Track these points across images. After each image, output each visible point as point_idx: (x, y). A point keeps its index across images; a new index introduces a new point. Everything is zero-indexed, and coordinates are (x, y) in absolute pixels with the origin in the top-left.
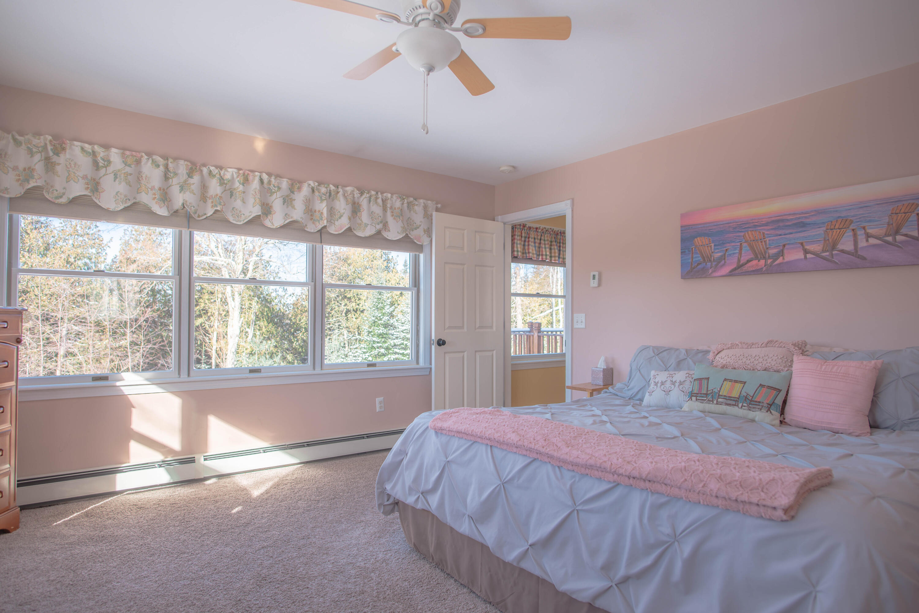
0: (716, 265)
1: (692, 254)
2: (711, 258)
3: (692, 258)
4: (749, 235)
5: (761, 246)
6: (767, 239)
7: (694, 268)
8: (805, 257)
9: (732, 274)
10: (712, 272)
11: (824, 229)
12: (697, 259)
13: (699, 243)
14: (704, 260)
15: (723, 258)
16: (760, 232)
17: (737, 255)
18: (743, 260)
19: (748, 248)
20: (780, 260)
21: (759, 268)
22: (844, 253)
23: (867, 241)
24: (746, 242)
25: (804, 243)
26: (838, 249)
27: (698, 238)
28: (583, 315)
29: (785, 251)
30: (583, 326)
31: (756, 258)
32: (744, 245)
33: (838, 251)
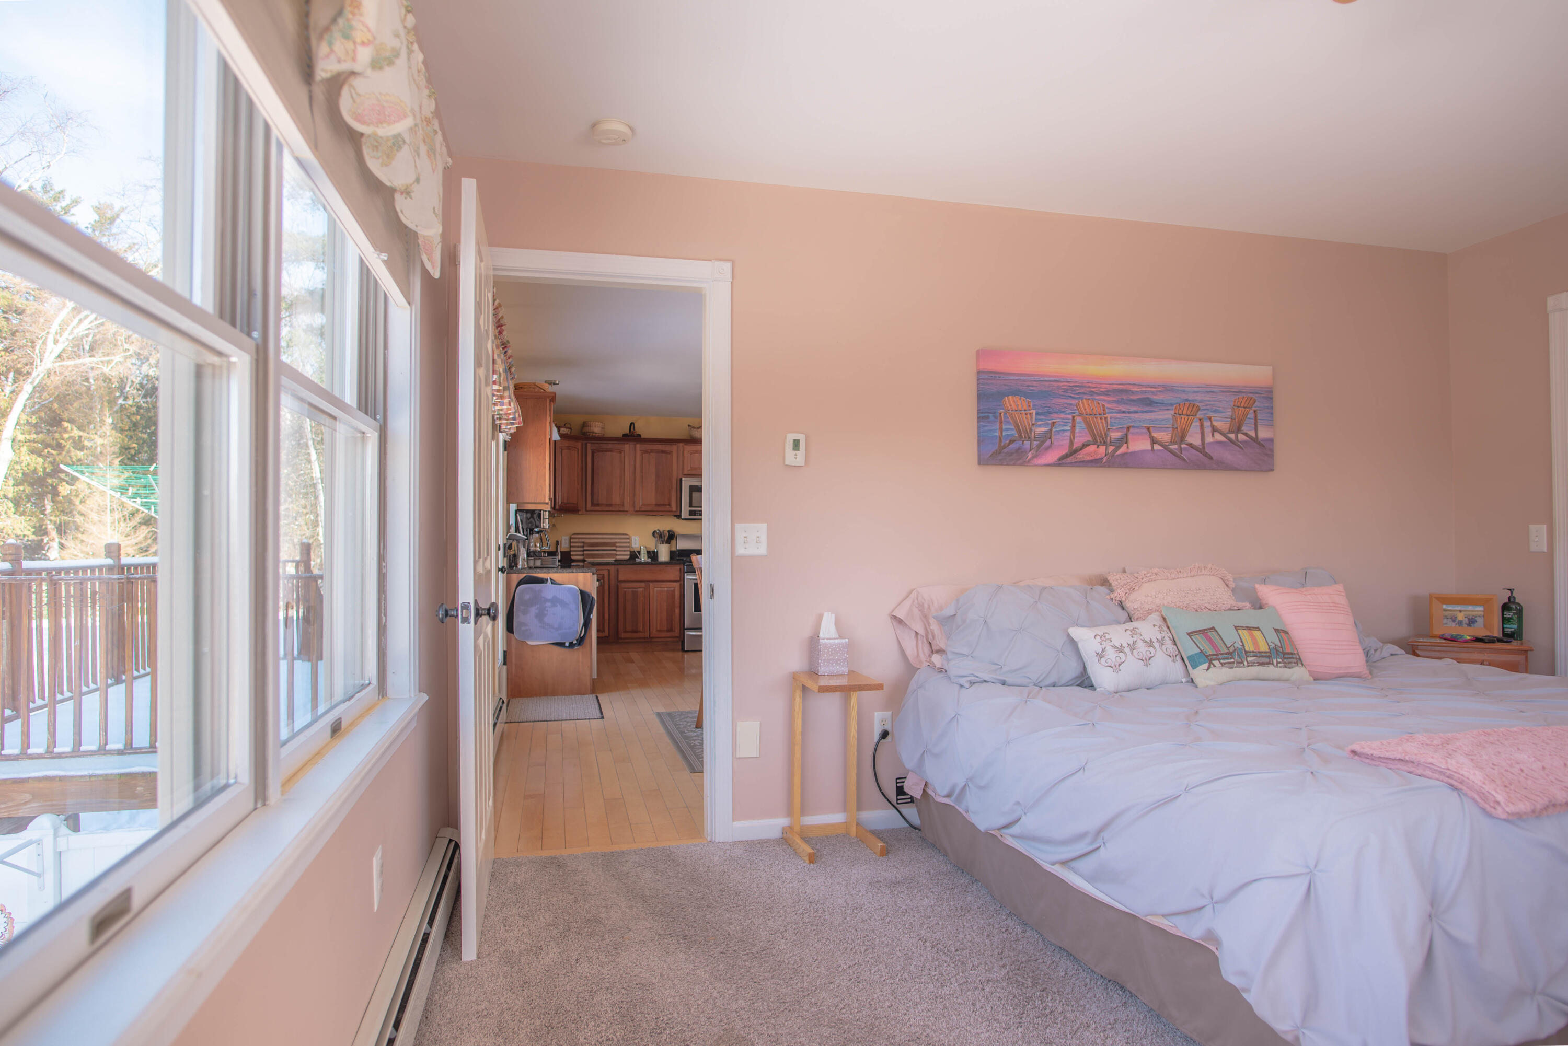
0: (1039, 447)
1: (1001, 423)
2: (1030, 433)
3: (1001, 430)
4: (1084, 406)
5: (1101, 425)
6: (1108, 416)
7: (1004, 447)
8: (1153, 447)
9: (1061, 462)
10: (1033, 457)
11: (1172, 412)
12: (1009, 433)
13: (1011, 406)
14: (1020, 436)
15: (1048, 435)
16: (1099, 404)
17: (1069, 434)
18: (1078, 442)
19: (1083, 425)
20: (1123, 449)
21: (1098, 457)
22: (1192, 447)
23: (1213, 435)
24: (1080, 415)
25: (1151, 429)
26: (1186, 442)
27: (1010, 397)
28: (764, 526)
29: (1130, 436)
30: (762, 550)
31: (1095, 442)
32: (1078, 419)
33: (1187, 444)
